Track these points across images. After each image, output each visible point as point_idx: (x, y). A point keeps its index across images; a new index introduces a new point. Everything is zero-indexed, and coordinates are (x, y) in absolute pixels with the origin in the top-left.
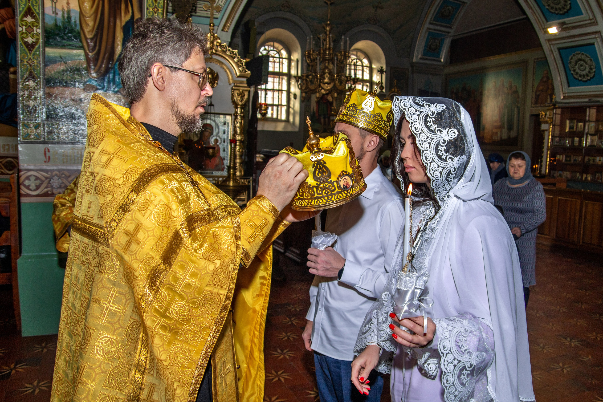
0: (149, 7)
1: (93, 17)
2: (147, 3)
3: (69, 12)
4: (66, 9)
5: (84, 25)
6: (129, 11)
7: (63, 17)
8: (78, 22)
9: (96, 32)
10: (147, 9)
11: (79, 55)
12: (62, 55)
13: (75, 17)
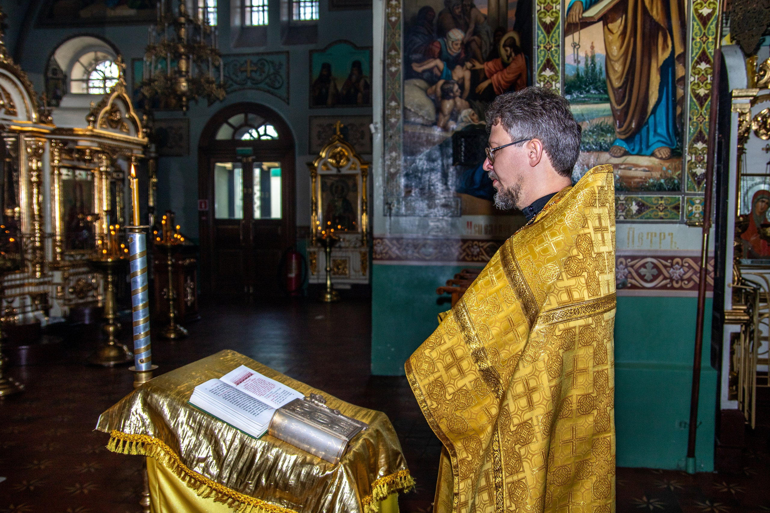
0: (695, 37)
1: (621, 60)
2: (693, 31)
3: (593, 58)
4: (590, 55)
5: (611, 72)
6: (668, 46)
7: (586, 65)
8: (604, 69)
9: (626, 78)
10: (693, 39)
11: (604, 111)
12: (585, 112)
13: (600, 62)
